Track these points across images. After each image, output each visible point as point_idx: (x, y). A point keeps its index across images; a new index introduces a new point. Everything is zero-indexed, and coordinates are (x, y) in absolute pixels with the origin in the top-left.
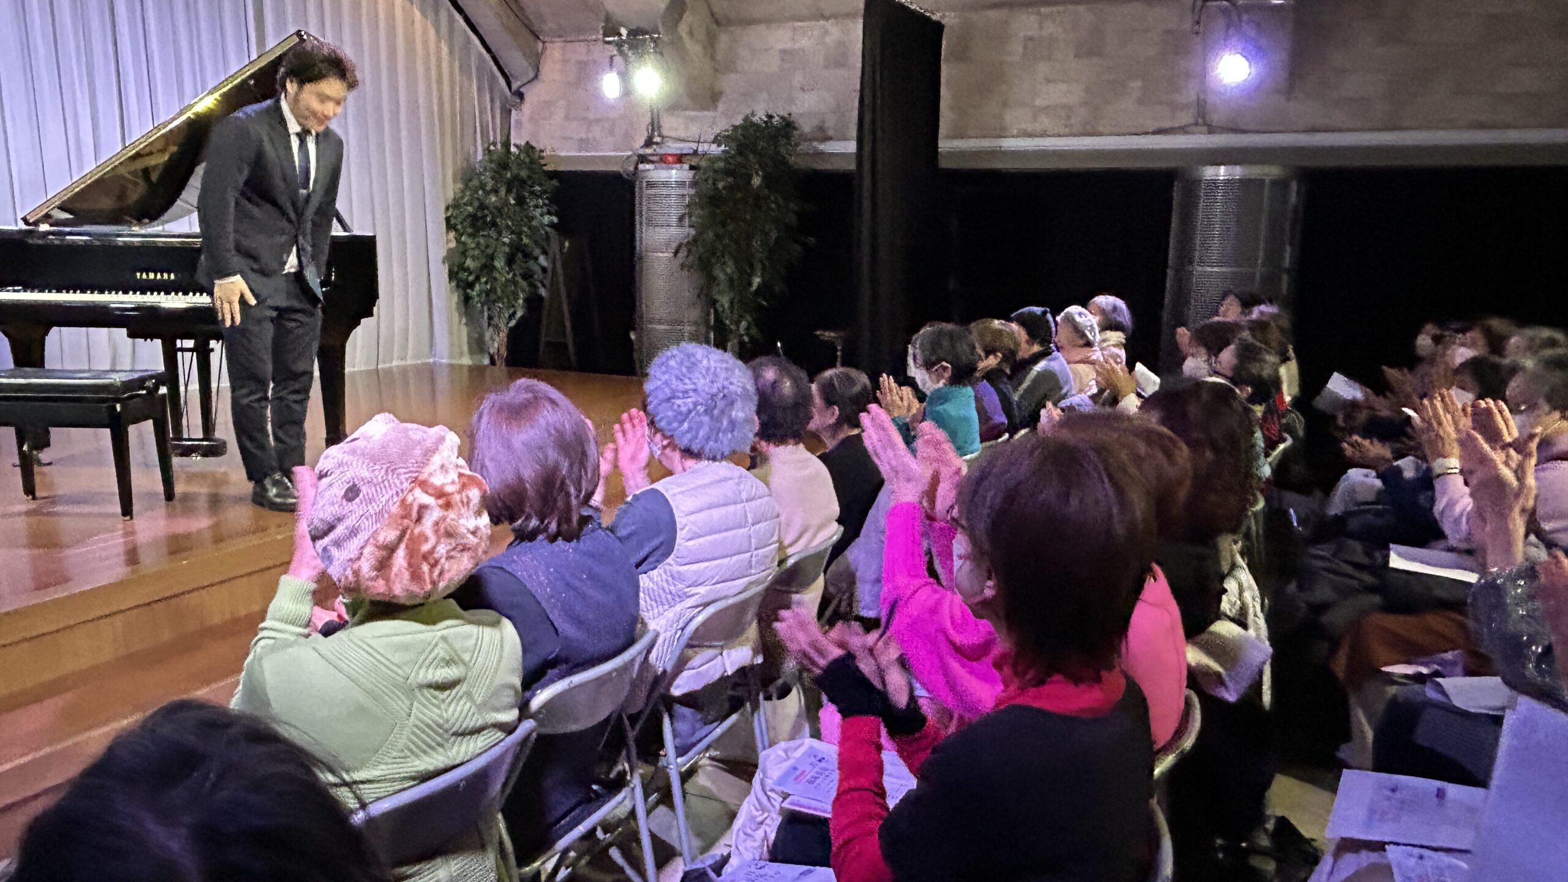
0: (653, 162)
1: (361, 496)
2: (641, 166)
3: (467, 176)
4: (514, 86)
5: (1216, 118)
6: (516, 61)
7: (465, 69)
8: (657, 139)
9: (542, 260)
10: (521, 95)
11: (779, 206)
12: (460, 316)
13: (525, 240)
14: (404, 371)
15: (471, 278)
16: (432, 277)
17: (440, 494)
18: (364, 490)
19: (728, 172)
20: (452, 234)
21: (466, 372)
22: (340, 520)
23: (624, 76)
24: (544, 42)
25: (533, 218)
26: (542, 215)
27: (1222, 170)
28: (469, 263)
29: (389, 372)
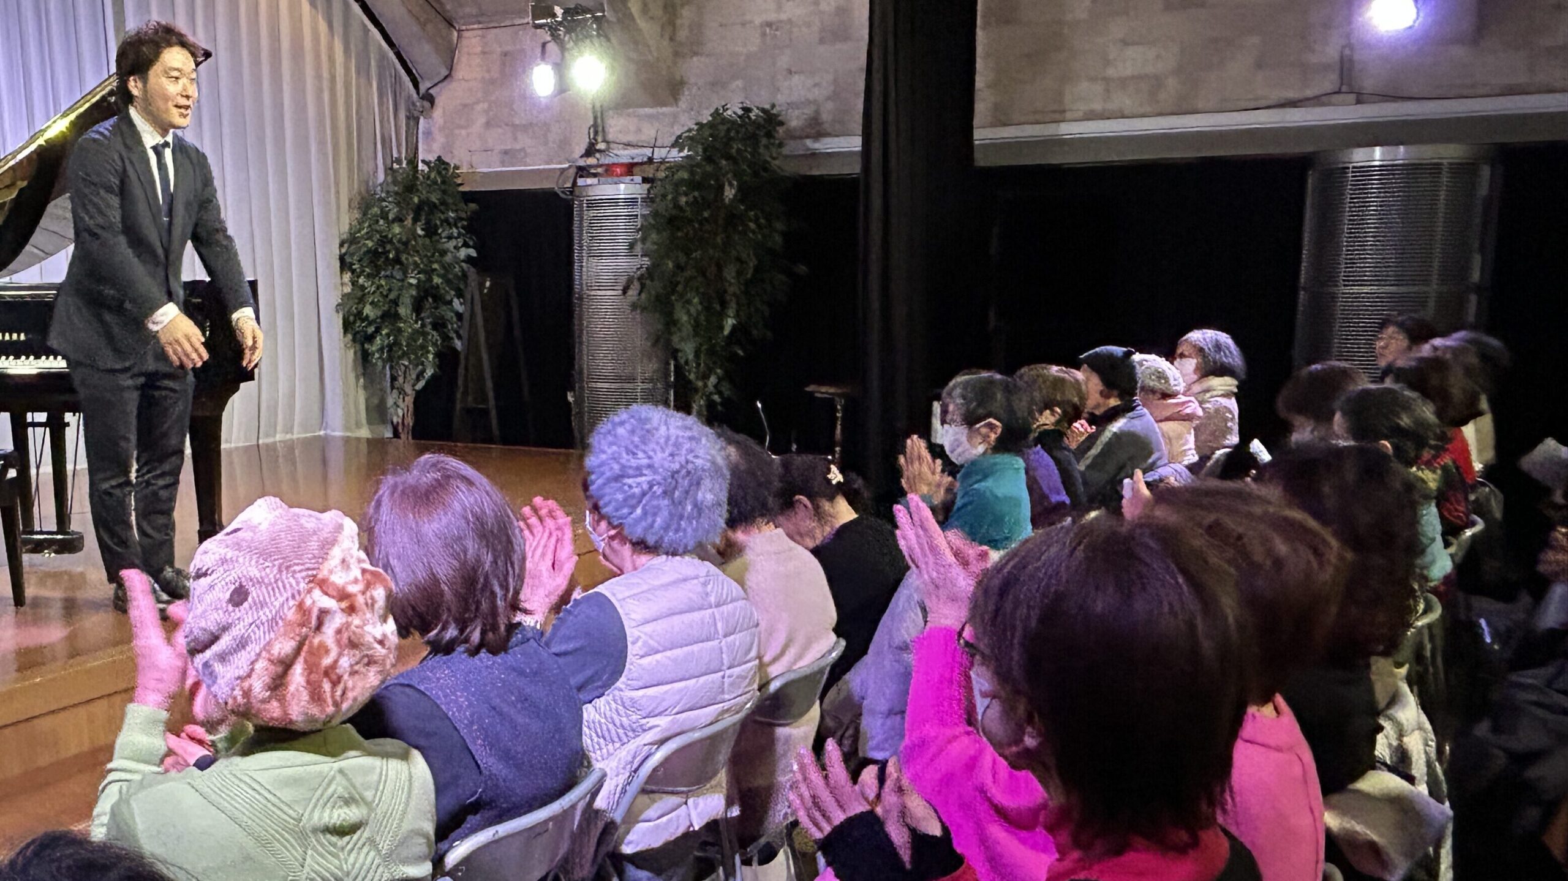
0: (595, 175)
1: (250, 599)
2: (581, 182)
3: (365, 203)
4: (423, 88)
5: (1368, 84)
6: (423, 55)
7: (363, 70)
8: (601, 146)
9: (456, 303)
10: (430, 99)
11: (759, 226)
12: (357, 378)
13: (437, 280)
14: (290, 446)
15: (371, 329)
16: (323, 329)
17: (343, 595)
18: (254, 593)
19: (693, 185)
20: (347, 276)
21: (364, 448)
22: (225, 628)
23: (560, 68)
24: (459, 31)
25: (443, 253)
26: (456, 248)
27: (1378, 152)
28: (368, 310)
29: (272, 448)
